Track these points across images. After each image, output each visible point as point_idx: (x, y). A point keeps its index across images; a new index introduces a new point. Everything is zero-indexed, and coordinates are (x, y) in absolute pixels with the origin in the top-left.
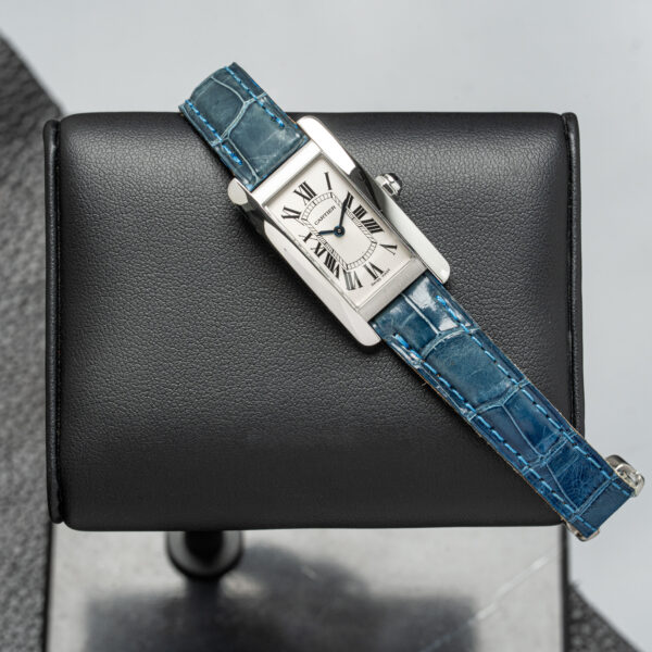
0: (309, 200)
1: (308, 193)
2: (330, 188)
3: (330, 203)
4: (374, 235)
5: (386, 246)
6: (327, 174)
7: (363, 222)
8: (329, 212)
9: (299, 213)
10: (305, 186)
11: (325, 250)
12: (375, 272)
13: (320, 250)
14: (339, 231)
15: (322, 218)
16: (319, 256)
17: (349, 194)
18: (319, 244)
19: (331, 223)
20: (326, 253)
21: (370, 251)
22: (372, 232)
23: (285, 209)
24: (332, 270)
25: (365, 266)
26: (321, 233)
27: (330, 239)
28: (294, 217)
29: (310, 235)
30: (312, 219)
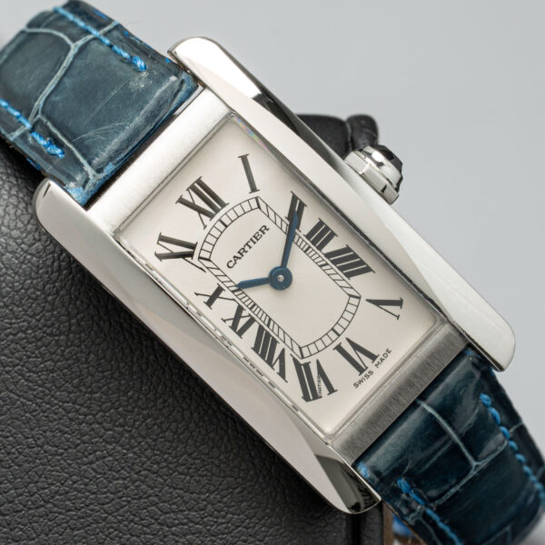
0: (211, 216)
1: (207, 201)
2: (254, 189)
3: (257, 219)
4: (354, 281)
5: (378, 303)
6: (244, 159)
7: (328, 255)
8: (256, 238)
9: (193, 247)
10: (200, 188)
11: (252, 321)
12: (359, 357)
13: (242, 322)
14: (281, 278)
15: (242, 252)
16: (240, 333)
17: (295, 198)
18: (240, 309)
19: (260, 262)
20: (254, 328)
21: (348, 316)
22: (349, 275)
23: (162, 239)
24: (270, 362)
25: (339, 348)
26: (243, 286)
27: (262, 296)
28: (183, 256)
29: (219, 290)
30: (221, 256)
